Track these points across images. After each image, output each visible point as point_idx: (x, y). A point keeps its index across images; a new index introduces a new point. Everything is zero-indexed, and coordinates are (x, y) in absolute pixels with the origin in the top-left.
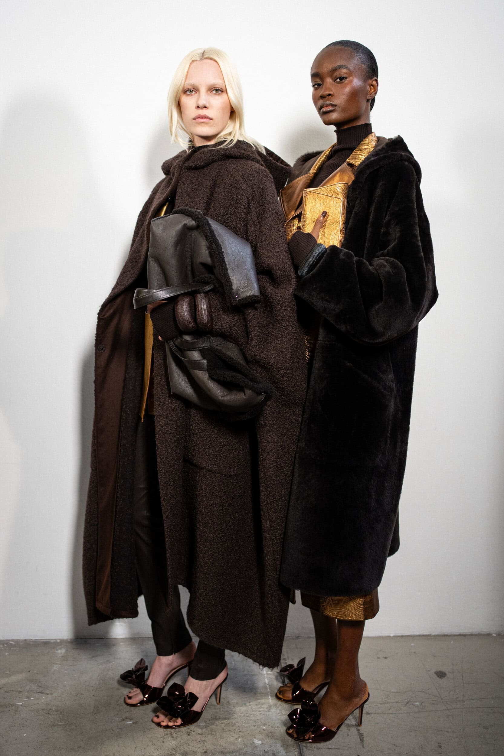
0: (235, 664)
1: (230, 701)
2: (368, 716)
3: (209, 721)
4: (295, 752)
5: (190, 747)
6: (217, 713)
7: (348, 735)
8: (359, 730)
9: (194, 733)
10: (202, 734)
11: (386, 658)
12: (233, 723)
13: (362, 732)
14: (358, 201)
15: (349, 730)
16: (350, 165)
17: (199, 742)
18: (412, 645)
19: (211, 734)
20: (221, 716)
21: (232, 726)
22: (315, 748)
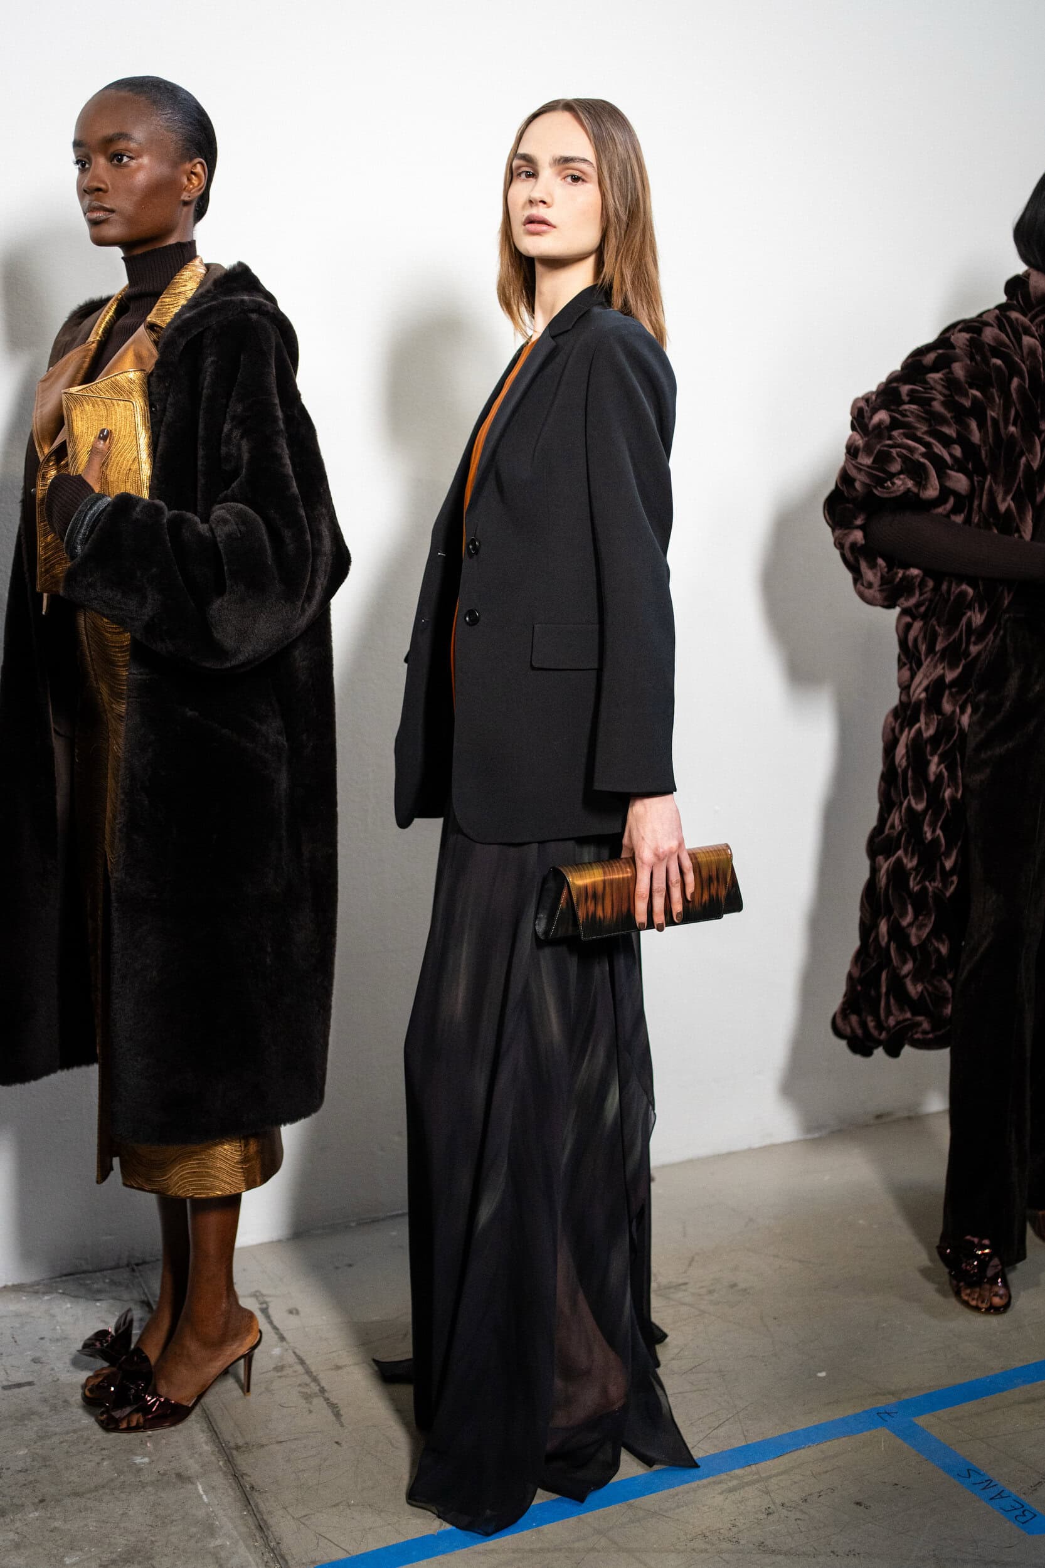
0: (62, 1330)
1: (68, 1399)
2: (339, 1372)
3: (35, 1443)
4: (219, 1461)
5: (8, 1499)
6: (47, 1425)
7: (310, 1412)
8: (328, 1399)
9: (10, 1472)
10: (27, 1470)
11: (350, 1265)
12: (85, 1437)
13: (335, 1402)
14: (170, 400)
15: (311, 1403)
16: (152, 327)
17: (25, 1485)
18: (394, 1233)
19: (45, 1466)
20: (58, 1430)
21: (85, 1443)
22: (255, 1447)
